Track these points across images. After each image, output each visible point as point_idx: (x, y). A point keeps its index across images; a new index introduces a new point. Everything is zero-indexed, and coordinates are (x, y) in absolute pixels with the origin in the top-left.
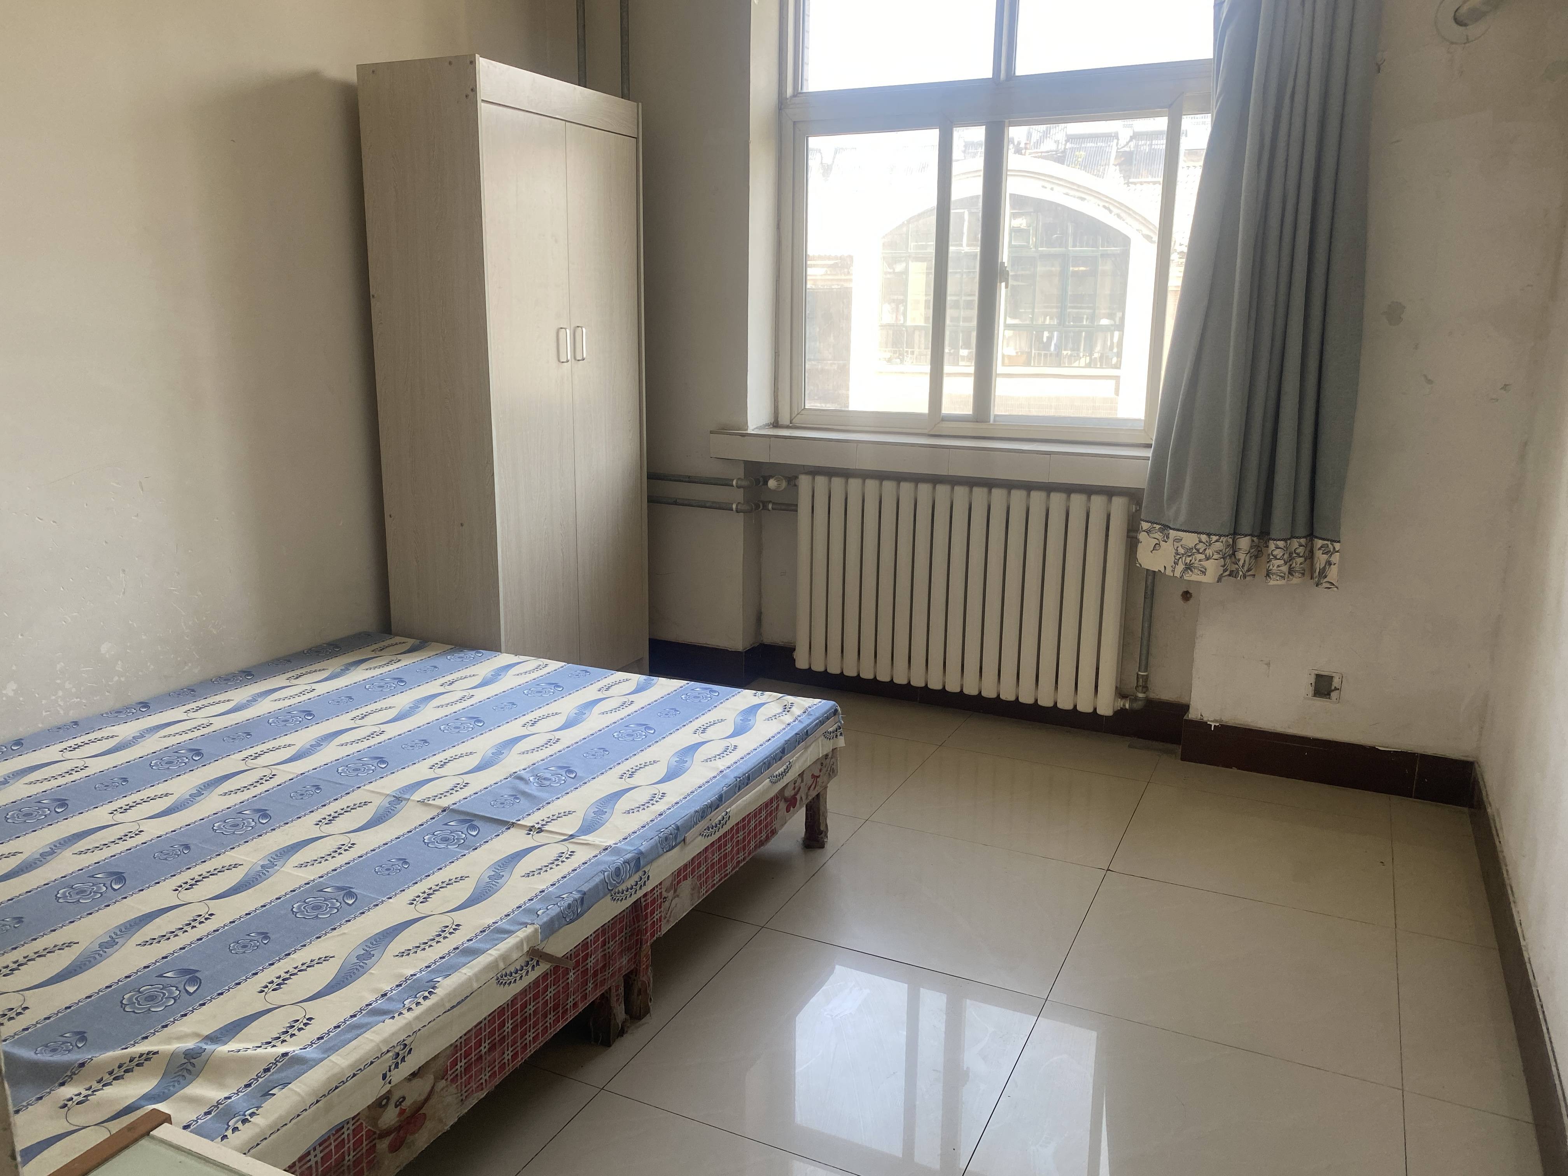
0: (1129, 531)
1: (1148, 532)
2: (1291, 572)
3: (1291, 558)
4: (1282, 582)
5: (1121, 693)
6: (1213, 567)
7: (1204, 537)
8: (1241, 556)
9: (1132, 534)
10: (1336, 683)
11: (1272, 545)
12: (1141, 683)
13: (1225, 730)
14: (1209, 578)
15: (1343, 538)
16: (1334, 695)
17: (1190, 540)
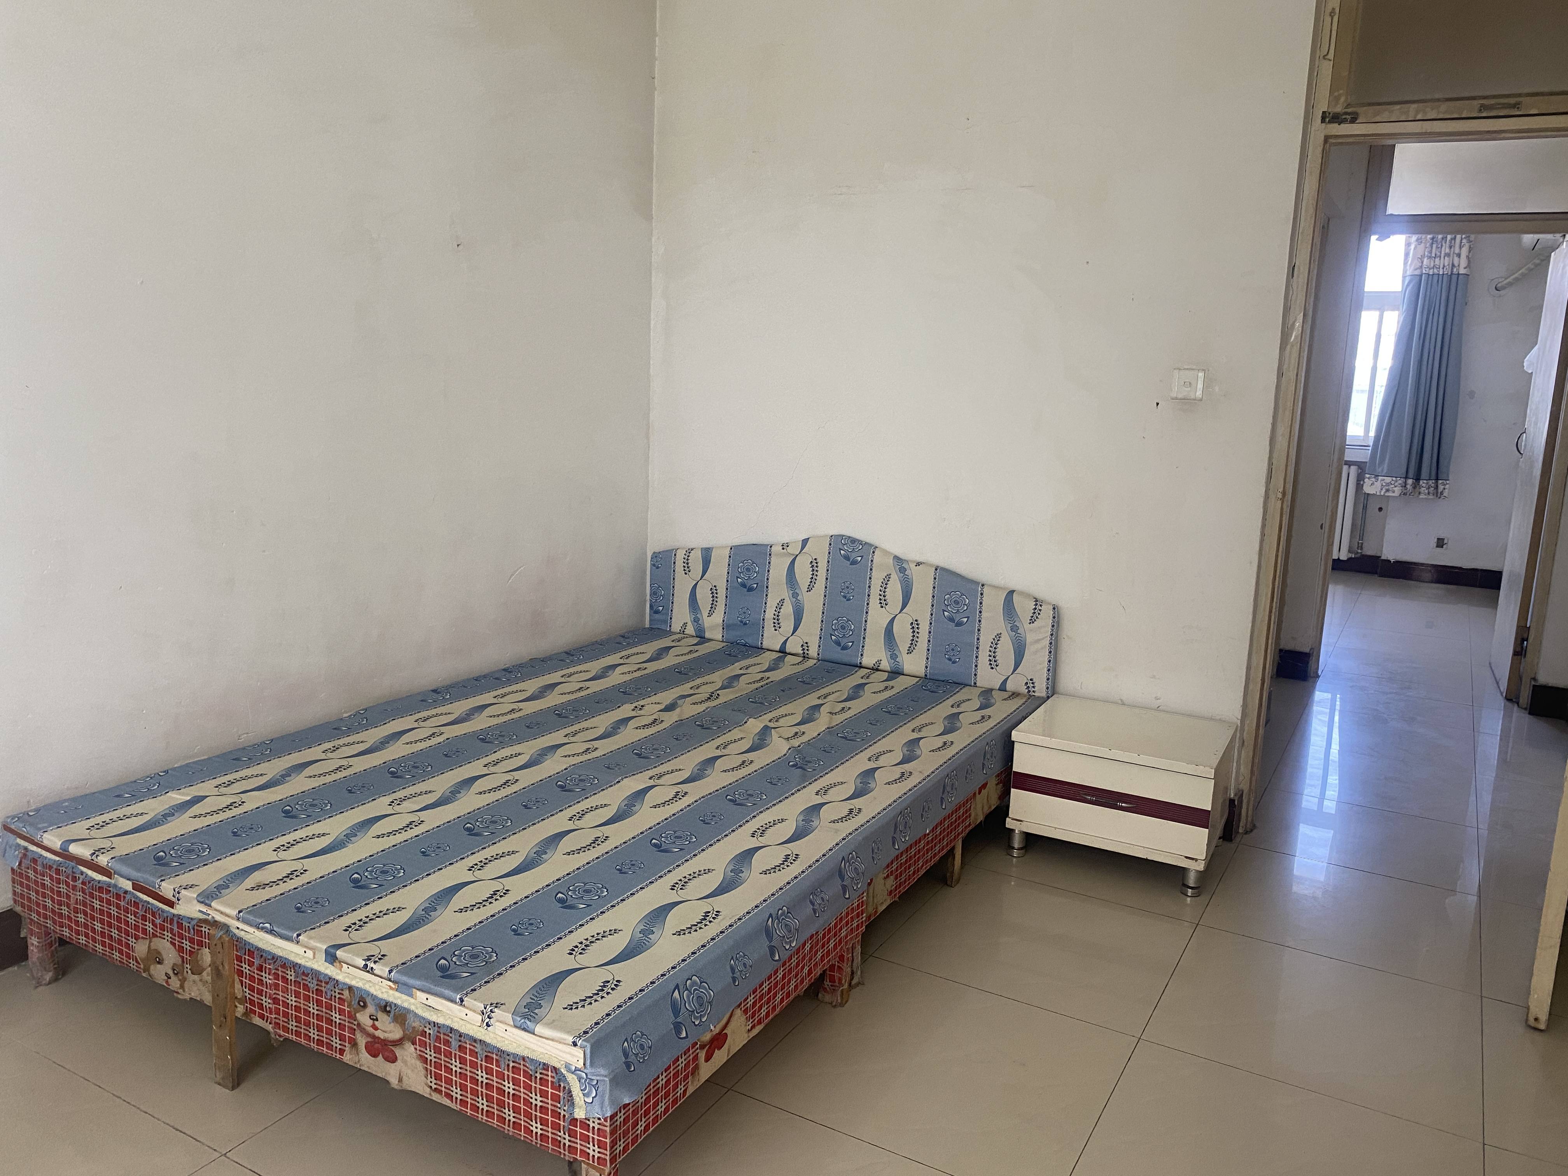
0: (1358, 481)
1: (1369, 478)
2: (1429, 493)
3: (1429, 488)
4: (1426, 497)
5: (1350, 551)
6: (1397, 491)
7: (1394, 479)
8: (1408, 486)
9: (1358, 482)
10: (1446, 541)
11: (1421, 482)
12: (1360, 545)
13: (1398, 563)
14: (1396, 494)
15: (1450, 478)
16: (1445, 546)
17: (1388, 480)
